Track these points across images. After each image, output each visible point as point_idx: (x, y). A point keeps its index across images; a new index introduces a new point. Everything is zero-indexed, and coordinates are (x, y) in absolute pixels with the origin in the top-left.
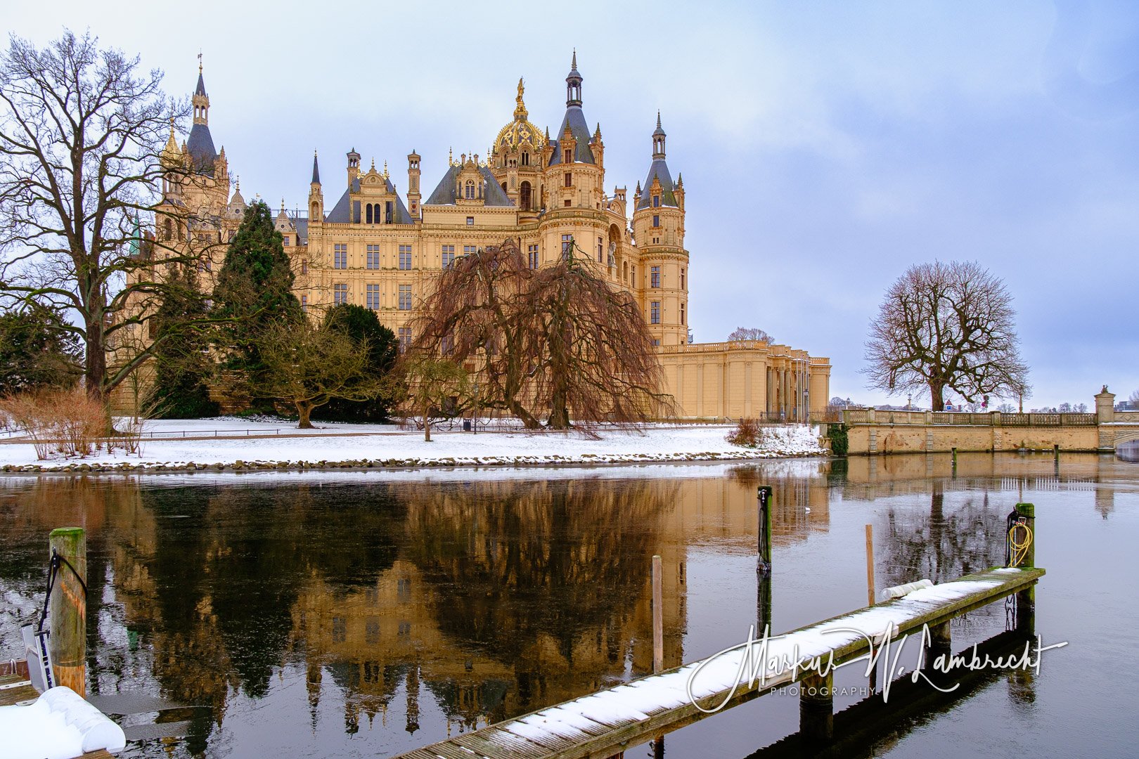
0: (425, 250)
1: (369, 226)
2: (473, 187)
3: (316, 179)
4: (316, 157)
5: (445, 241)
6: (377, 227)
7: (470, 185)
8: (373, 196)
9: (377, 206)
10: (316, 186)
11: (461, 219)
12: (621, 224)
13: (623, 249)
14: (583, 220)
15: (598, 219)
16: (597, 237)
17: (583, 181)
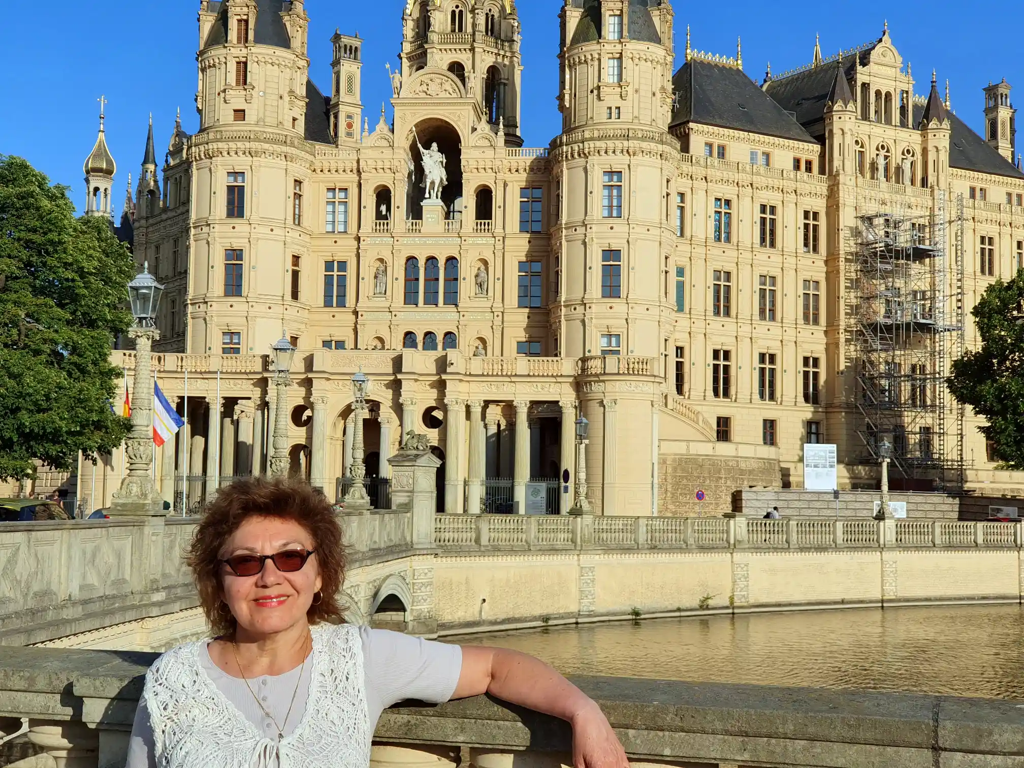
12: (459, 112)
13: (463, 163)
14: (194, 150)
15: (216, 141)
16: (222, 173)
17: (210, 80)
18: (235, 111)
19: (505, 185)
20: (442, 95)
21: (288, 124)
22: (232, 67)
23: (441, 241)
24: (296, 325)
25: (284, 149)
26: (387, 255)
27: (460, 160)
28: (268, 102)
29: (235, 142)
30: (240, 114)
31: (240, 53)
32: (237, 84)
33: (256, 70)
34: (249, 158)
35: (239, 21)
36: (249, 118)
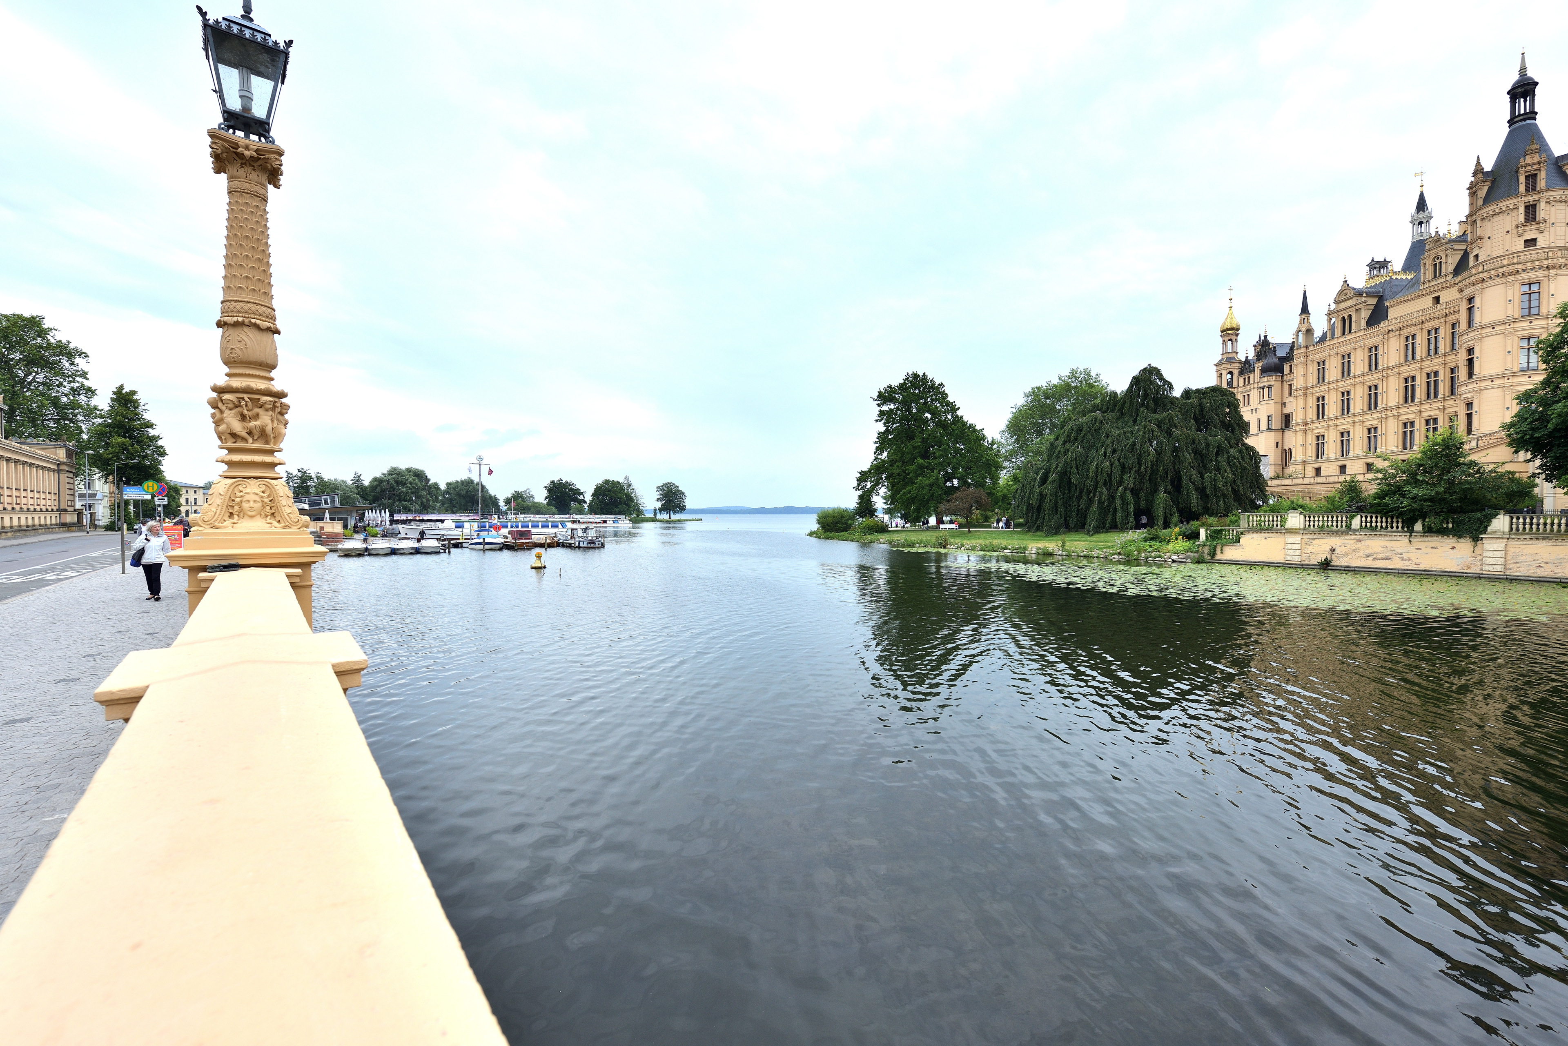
0: (1386, 347)
1: (1342, 339)
2: (1440, 263)
3: (1305, 310)
4: (1305, 292)
5: (1405, 332)
6: (1349, 337)
7: (1438, 261)
8: (1345, 309)
9: (1350, 316)
10: (1305, 316)
11: (1428, 301)
14: (1485, 275)
15: (1513, 264)
16: (1517, 285)
17: (1494, 224)
18: (1526, 241)
22: (1522, 209)
28: (1558, 229)
29: (1533, 261)
30: (1531, 243)
31: (1530, 199)
32: (1527, 220)
33: (1548, 208)
34: (1547, 272)
35: (1527, 177)
36: (1540, 244)
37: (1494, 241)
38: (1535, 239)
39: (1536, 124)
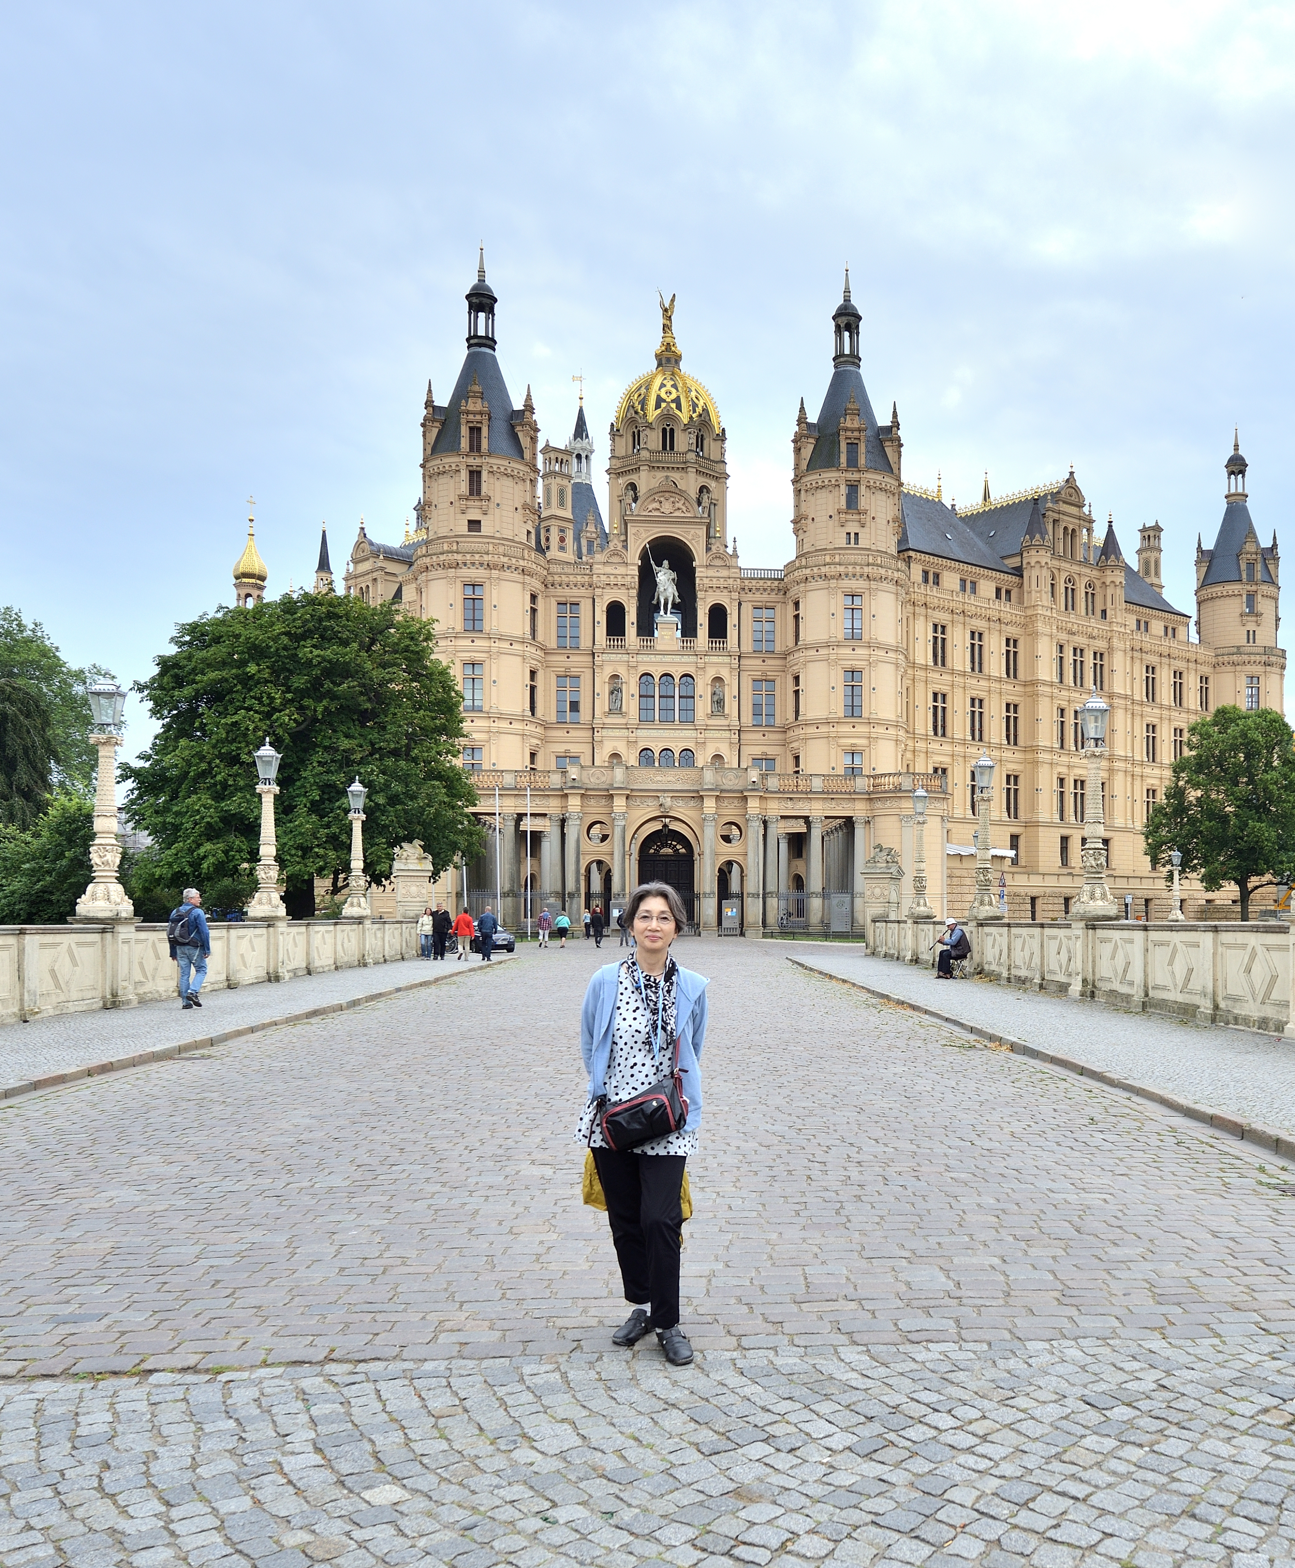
12: (693, 531)
13: (697, 581)
14: (427, 560)
15: (452, 552)
16: (459, 585)
17: (441, 488)
18: (469, 521)
19: (740, 604)
20: (677, 514)
21: (523, 538)
22: (466, 475)
23: (677, 659)
24: (535, 741)
25: (521, 563)
26: (622, 671)
27: (694, 578)
28: (505, 513)
29: (472, 553)
30: (474, 525)
31: (474, 461)
32: (471, 494)
33: (491, 480)
34: (488, 571)
35: (471, 429)
36: (485, 529)
37: (441, 512)
38: (479, 522)
39: (494, 358)
